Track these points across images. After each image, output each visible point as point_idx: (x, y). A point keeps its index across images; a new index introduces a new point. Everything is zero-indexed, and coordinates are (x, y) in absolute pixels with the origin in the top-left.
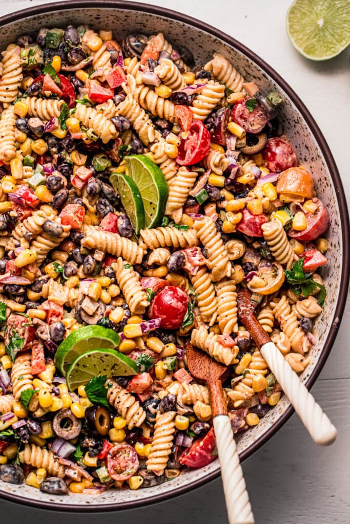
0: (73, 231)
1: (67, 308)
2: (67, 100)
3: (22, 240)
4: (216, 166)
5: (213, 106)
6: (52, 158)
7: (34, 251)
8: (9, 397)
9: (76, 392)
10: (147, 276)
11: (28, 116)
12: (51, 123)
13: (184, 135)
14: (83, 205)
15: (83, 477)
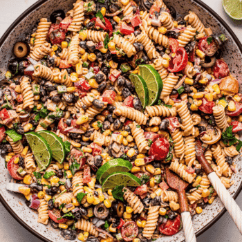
0: (109, 105)
1: (104, 147)
2: (108, 32)
3: (81, 109)
4: (189, 73)
5: (189, 40)
6: (98, 63)
7: (87, 115)
8: (70, 193)
9: (107, 192)
10: (147, 131)
11: (86, 40)
12: (99, 44)
13: (173, 55)
14: (115, 91)
15: (108, 236)
